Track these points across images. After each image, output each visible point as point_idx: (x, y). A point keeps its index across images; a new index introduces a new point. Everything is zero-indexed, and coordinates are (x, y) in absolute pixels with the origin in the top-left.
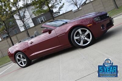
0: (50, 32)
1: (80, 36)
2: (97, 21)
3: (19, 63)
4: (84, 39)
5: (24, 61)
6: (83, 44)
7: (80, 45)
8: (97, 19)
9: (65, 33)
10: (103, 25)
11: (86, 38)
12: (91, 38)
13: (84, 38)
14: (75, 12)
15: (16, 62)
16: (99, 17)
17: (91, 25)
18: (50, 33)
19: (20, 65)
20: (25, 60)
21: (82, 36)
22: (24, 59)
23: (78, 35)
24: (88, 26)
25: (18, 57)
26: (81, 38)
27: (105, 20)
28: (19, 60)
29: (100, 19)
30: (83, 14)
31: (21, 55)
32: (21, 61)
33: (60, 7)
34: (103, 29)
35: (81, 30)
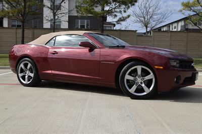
0: (92, 48)
1: (135, 77)
2: (172, 66)
3: (20, 75)
4: (139, 83)
5: (29, 76)
6: (135, 92)
7: (130, 90)
8: (175, 64)
9: (115, 62)
10: (180, 76)
11: (143, 85)
12: (151, 89)
13: (141, 83)
14: (139, 36)
15: (16, 71)
16: (178, 62)
17: (162, 68)
18: (91, 50)
19: (21, 79)
20: (32, 75)
21: (138, 79)
22: (31, 72)
23: (133, 75)
24: (156, 67)
25: (22, 66)
27: (185, 69)
28: (22, 71)
29: (178, 65)
30: (150, 44)
31: (29, 65)
32: (26, 73)
33: (120, 18)
34: (177, 82)
35: (142, 69)
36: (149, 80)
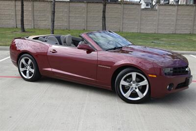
0: (89, 51)
1: (130, 82)
2: (165, 74)
3: (22, 70)
5: (30, 71)
6: (130, 96)
7: (124, 95)
9: (112, 66)
11: (137, 90)
12: (145, 94)
13: (136, 88)
15: (17, 64)
17: (155, 76)
19: (22, 73)
20: (33, 71)
21: (133, 84)
22: (31, 68)
23: (128, 80)
24: (150, 75)
25: (23, 61)
26: (131, 87)
28: (23, 66)
29: (172, 72)
31: (30, 61)
32: (27, 68)
35: (137, 75)
36: (143, 86)
